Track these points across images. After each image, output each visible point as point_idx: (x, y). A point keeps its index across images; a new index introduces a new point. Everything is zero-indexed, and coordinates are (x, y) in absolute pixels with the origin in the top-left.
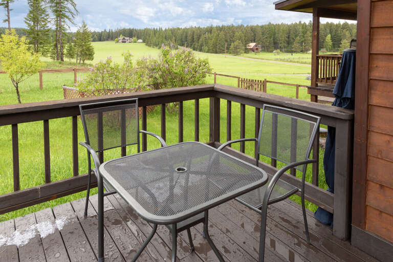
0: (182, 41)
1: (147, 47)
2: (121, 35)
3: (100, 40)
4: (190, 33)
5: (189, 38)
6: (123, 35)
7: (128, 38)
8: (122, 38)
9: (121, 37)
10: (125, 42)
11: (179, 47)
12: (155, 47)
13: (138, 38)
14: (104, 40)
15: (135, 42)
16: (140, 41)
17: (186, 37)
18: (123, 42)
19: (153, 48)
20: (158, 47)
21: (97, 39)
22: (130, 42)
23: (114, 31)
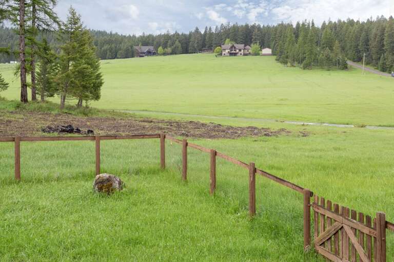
0: (358, 52)
1: (279, 64)
2: (228, 40)
3: (186, 51)
4: (374, 31)
5: (373, 44)
6: (231, 40)
7: (242, 46)
8: (230, 45)
9: (228, 44)
10: (235, 54)
11: (349, 63)
12: (296, 64)
13: (263, 45)
14: (194, 52)
15: (257, 54)
16: (267, 51)
17: (367, 41)
18: (231, 54)
19: (293, 66)
20: (302, 66)
21: (180, 48)
22: (245, 55)
23: (213, 31)
